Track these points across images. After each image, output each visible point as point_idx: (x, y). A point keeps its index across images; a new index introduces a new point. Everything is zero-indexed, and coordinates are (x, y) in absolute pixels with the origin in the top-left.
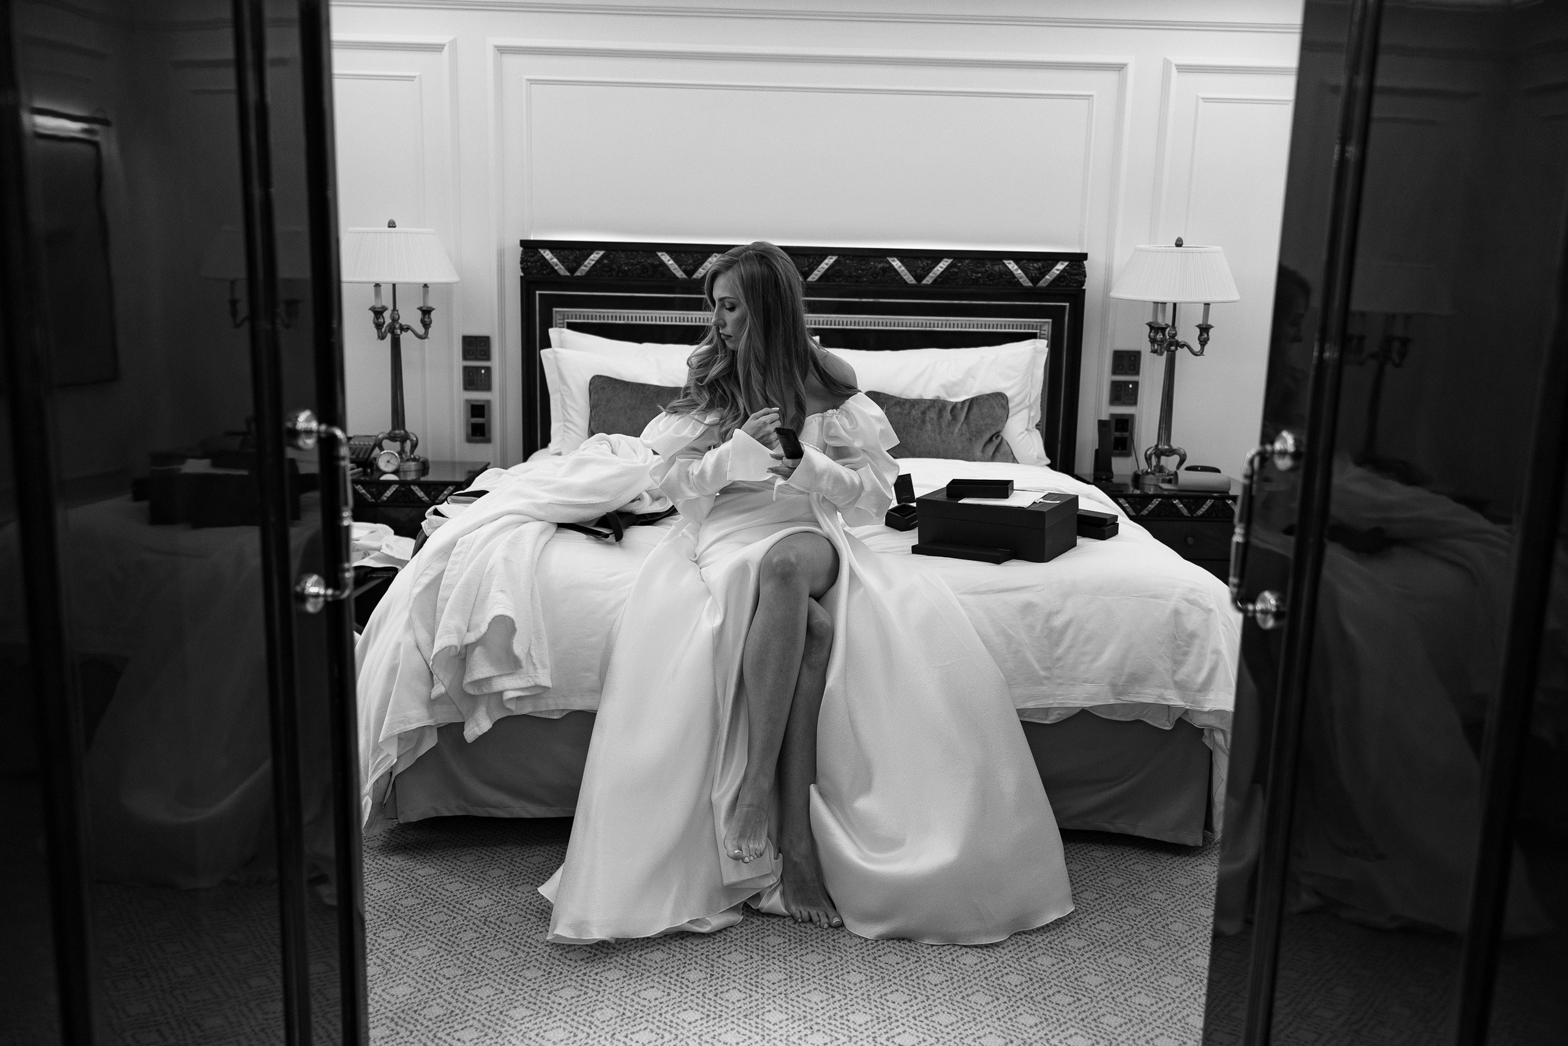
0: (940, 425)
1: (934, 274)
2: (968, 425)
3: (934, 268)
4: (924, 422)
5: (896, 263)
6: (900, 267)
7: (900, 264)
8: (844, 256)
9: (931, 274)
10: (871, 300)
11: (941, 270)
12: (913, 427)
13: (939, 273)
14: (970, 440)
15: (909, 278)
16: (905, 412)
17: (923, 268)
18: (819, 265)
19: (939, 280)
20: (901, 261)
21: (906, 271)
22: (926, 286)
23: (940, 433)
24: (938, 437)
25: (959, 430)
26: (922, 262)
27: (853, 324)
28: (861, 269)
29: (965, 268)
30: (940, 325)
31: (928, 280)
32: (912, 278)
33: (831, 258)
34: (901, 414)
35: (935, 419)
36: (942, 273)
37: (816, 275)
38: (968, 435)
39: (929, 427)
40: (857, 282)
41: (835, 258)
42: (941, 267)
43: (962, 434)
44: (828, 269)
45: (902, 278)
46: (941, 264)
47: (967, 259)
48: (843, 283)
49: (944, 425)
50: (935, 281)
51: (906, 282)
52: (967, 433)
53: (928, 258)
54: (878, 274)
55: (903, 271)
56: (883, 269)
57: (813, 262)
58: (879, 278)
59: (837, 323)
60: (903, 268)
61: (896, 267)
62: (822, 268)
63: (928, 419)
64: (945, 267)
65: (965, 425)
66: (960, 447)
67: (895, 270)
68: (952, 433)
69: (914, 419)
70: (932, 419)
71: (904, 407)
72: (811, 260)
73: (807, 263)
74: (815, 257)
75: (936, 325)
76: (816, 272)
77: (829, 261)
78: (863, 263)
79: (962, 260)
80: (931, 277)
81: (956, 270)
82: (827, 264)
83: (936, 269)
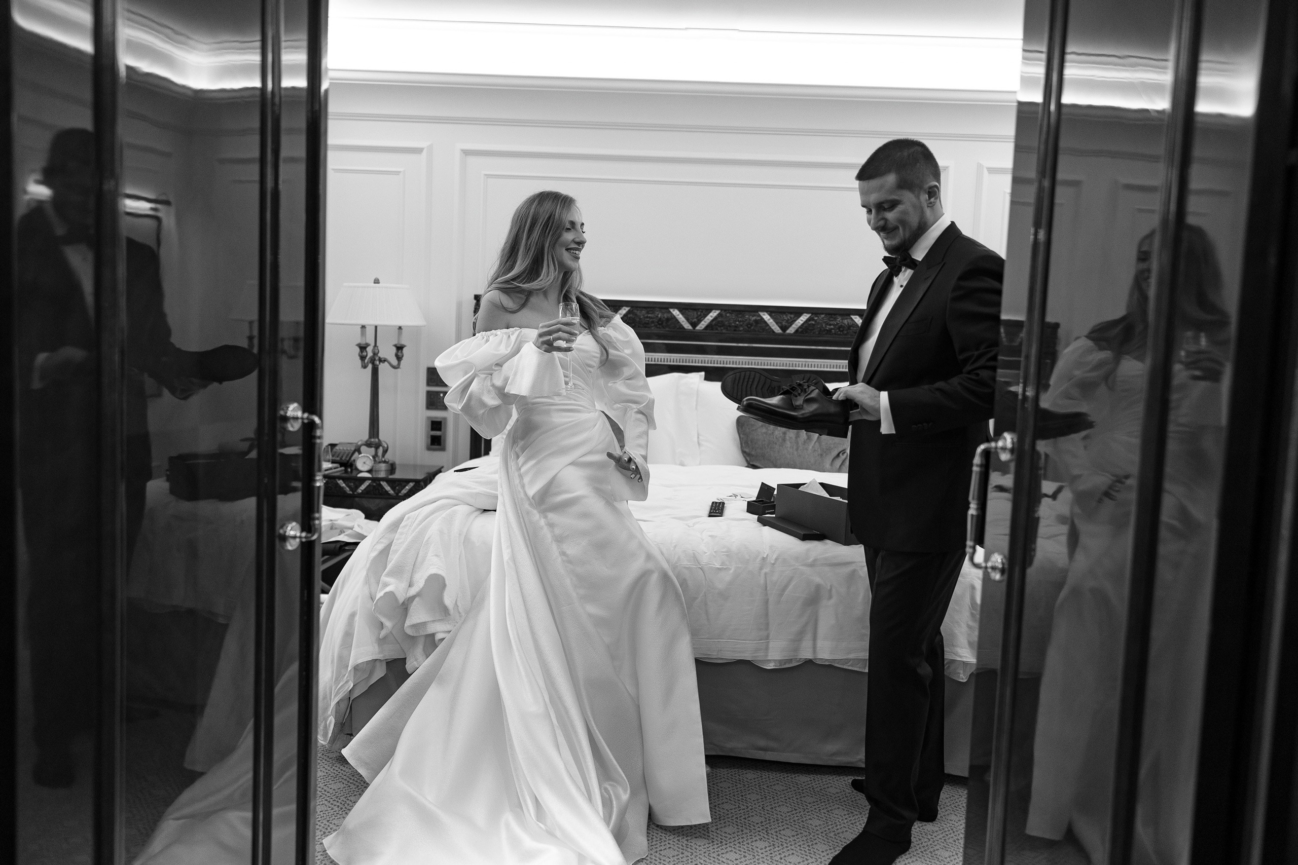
0: (797, 443)
1: (796, 325)
2: (820, 443)
3: (795, 321)
4: (784, 440)
5: (766, 317)
6: (769, 320)
7: (769, 317)
8: (725, 311)
9: (793, 326)
10: (746, 345)
11: (802, 322)
12: (776, 444)
13: (799, 325)
14: (821, 455)
15: (776, 329)
16: (770, 432)
17: (787, 321)
18: (705, 317)
19: (800, 330)
20: (770, 315)
21: (774, 323)
22: (790, 335)
23: (797, 450)
24: (796, 453)
25: (813, 447)
26: (787, 316)
27: (731, 363)
28: (738, 321)
29: (821, 322)
30: (800, 365)
31: (791, 330)
32: (778, 328)
33: (715, 312)
34: (766, 433)
35: (794, 438)
36: (802, 325)
37: (703, 325)
38: (820, 452)
39: (788, 444)
40: (735, 330)
41: (718, 312)
42: (802, 320)
43: (815, 451)
44: (712, 321)
45: (770, 328)
46: (801, 318)
47: (823, 314)
48: (724, 331)
49: (800, 443)
50: (797, 331)
51: (773, 332)
52: (819, 450)
53: (791, 313)
54: (752, 325)
55: (771, 323)
56: (756, 322)
57: (700, 315)
58: (752, 328)
59: (719, 362)
60: (771, 320)
61: (766, 320)
62: (708, 319)
63: (787, 438)
64: (804, 320)
65: (817, 443)
66: (812, 461)
67: (765, 322)
68: (807, 449)
69: (776, 438)
70: (791, 438)
71: (769, 428)
72: (699, 313)
73: (696, 316)
74: (702, 312)
75: (797, 365)
76: (703, 322)
77: (714, 314)
78: (740, 316)
79: (818, 315)
80: (794, 328)
81: (813, 323)
82: (711, 317)
83: (797, 321)
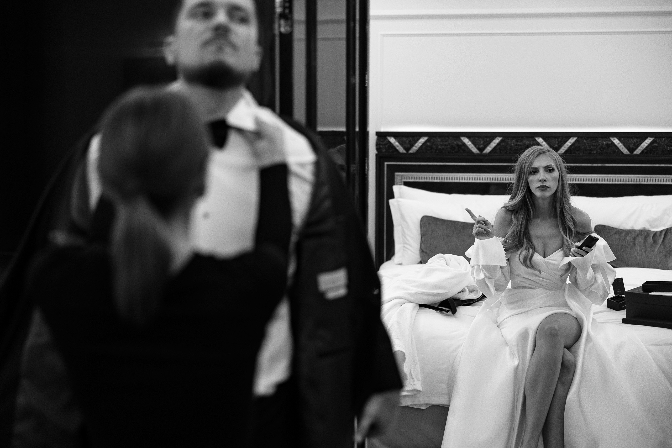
0: (645, 247)
1: (642, 147)
2: (664, 246)
3: (641, 144)
4: (634, 244)
5: (616, 141)
6: (619, 144)
7: (618, 142)
8: (581, 137)
9: (639, 148)
10: (600, 165)
11: (646, 145)
12: (628, 247)
13: (645, 147)
14: (666, 256)
15: (625, 151)
16: (622, 238)
17: (634, 144)
18: (565, 143)
19: (645, 151)
20: (619, 140)
21: (623, 146)
22: (636, 155)
23: (645, 252)
24: (644, 254)
25: (658, 249)
26: (633, 140)
27: (588, 180)
28: (593, 145)
29: (663, 144)
30: (646, 180)
31: (638, 152)
32: (627, 150)
33: (573, 139)
34: (619, 239)
35: (642, 243)
36: (647, 147)
37: (563, 149)
38: (664, 253)
39: (638, 247)
40: (590, 153)
41: (575, 139)
42: (646, 143)
43: (660, 252)
44: (571, 146)
45: (620, 151)
46: (646, 141)
47: (664, 137)
48: (581, 154)
49: (648, 246)
50: (642, 152)
51: (623, 153)
52: (664, 251)
53: (637, 138)
54: (604, 148)
55: (620, 146)
56: (607, 145)
57: (561, 141)
58: (605, 151)
59: (577, 180)
60: (621, 144)
61: (616, 144)
62: (567, 145)
63: (637, 242)
64: (649, 143)
65: (662, 246)
66: (658, 260)
67: (615, 146)
68: (653, 251)
69: (628, 243)
70: (640, 242)
71: (621, 235)
72: (560, 140)
73: (557, 142)
74: (562, 139)
75: (643, 180)
76: (563, 148)
77: (572, 141)
78: (594, 141)
79: (660, 139)
80: (640, 150)
81: (656, 145)
82: (570, 143)
83: (642, 144)
